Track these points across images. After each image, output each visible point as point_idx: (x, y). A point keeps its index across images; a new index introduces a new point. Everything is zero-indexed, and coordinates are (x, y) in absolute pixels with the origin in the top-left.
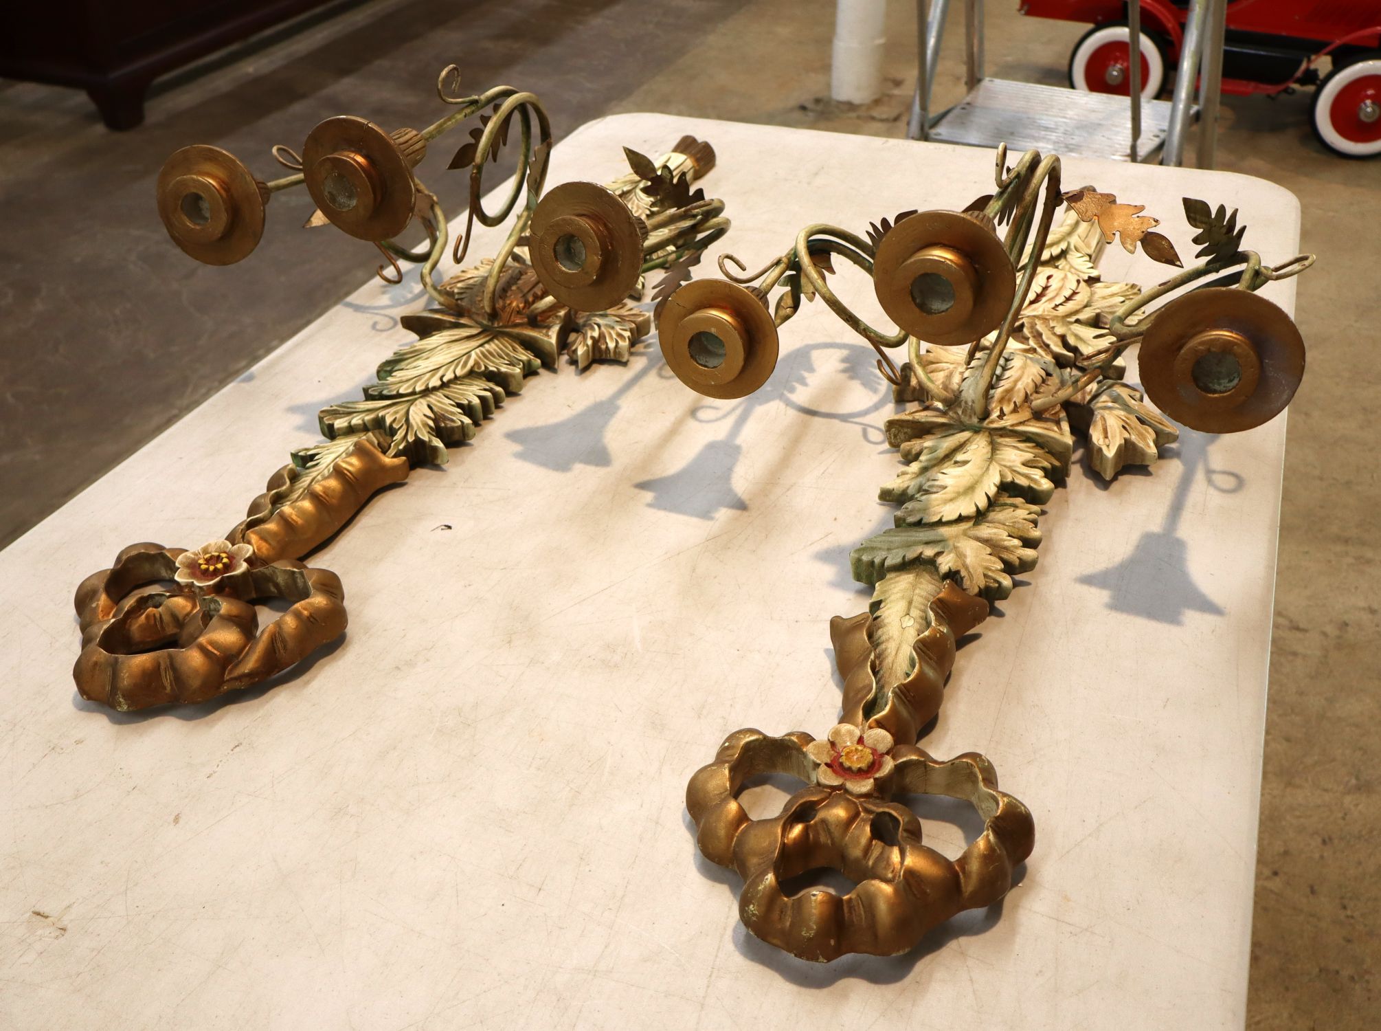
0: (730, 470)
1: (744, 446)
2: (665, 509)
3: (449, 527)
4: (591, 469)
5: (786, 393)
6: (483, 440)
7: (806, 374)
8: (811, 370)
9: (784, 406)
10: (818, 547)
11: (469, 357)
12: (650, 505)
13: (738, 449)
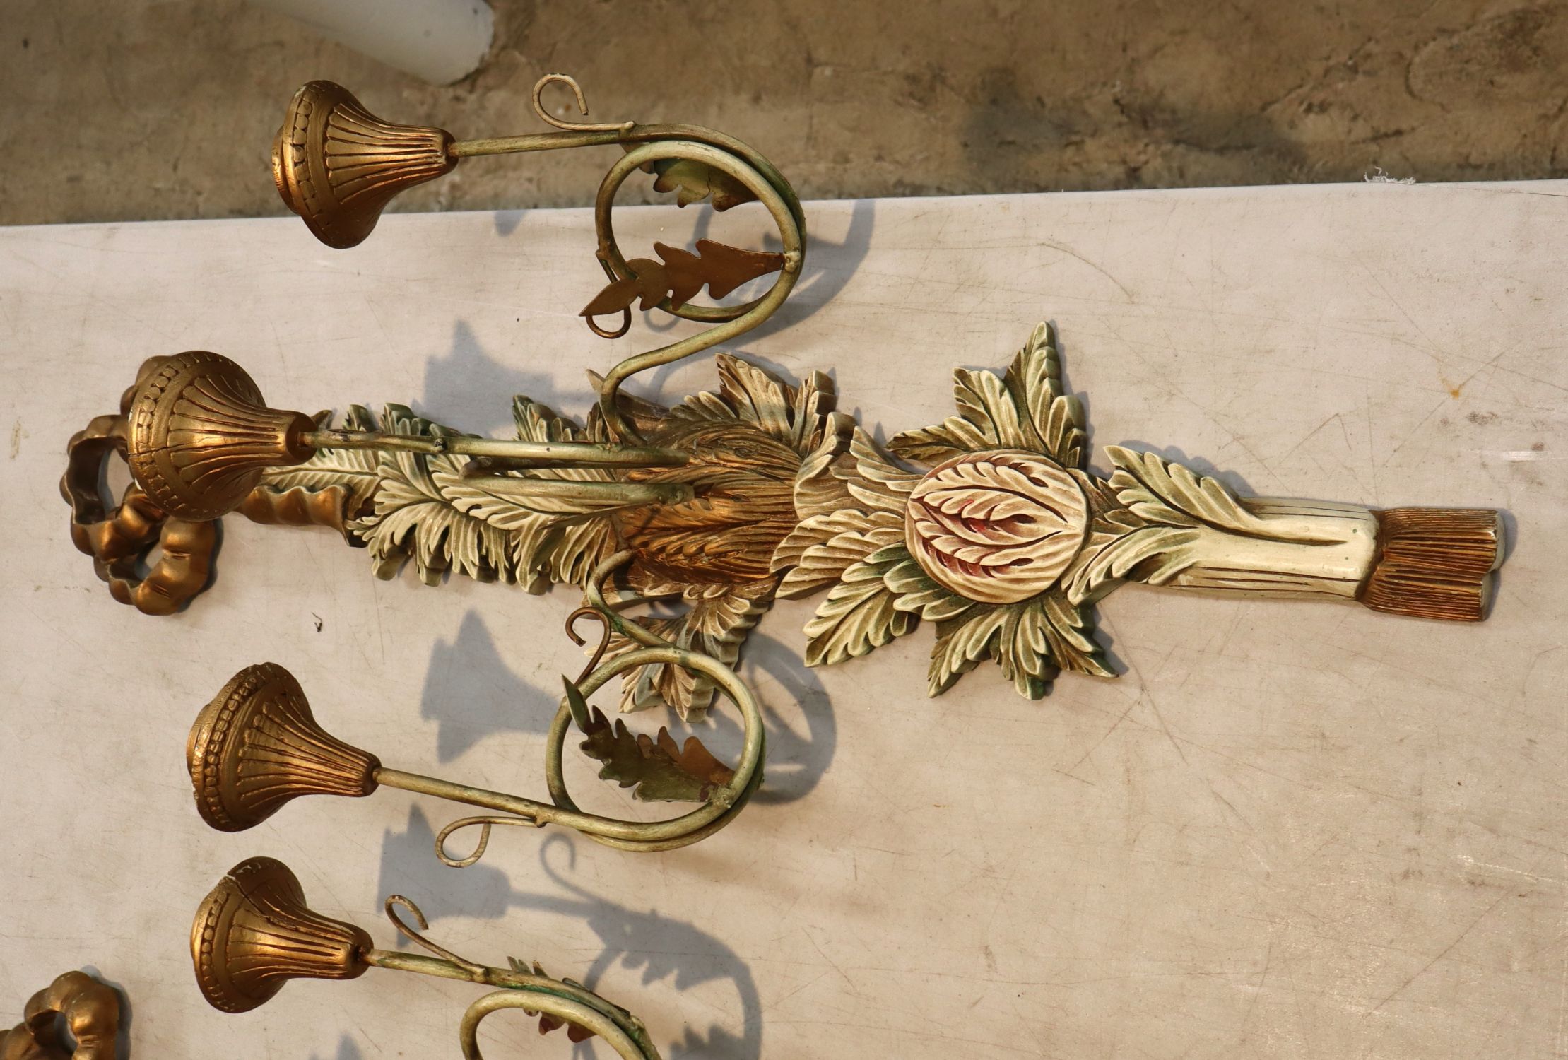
0: (461, 912)
1: (505, 920)
2: (385, 852)
3: (319, 629)
4: (433, 742)
5: (624, 955)
6: (457, 591)
7: (671, 978)
8: (682, 984)
9: (592, 958)
10: (358, 1037)
11: (525, 515)
12: (388, 833)
13: (500, 912)
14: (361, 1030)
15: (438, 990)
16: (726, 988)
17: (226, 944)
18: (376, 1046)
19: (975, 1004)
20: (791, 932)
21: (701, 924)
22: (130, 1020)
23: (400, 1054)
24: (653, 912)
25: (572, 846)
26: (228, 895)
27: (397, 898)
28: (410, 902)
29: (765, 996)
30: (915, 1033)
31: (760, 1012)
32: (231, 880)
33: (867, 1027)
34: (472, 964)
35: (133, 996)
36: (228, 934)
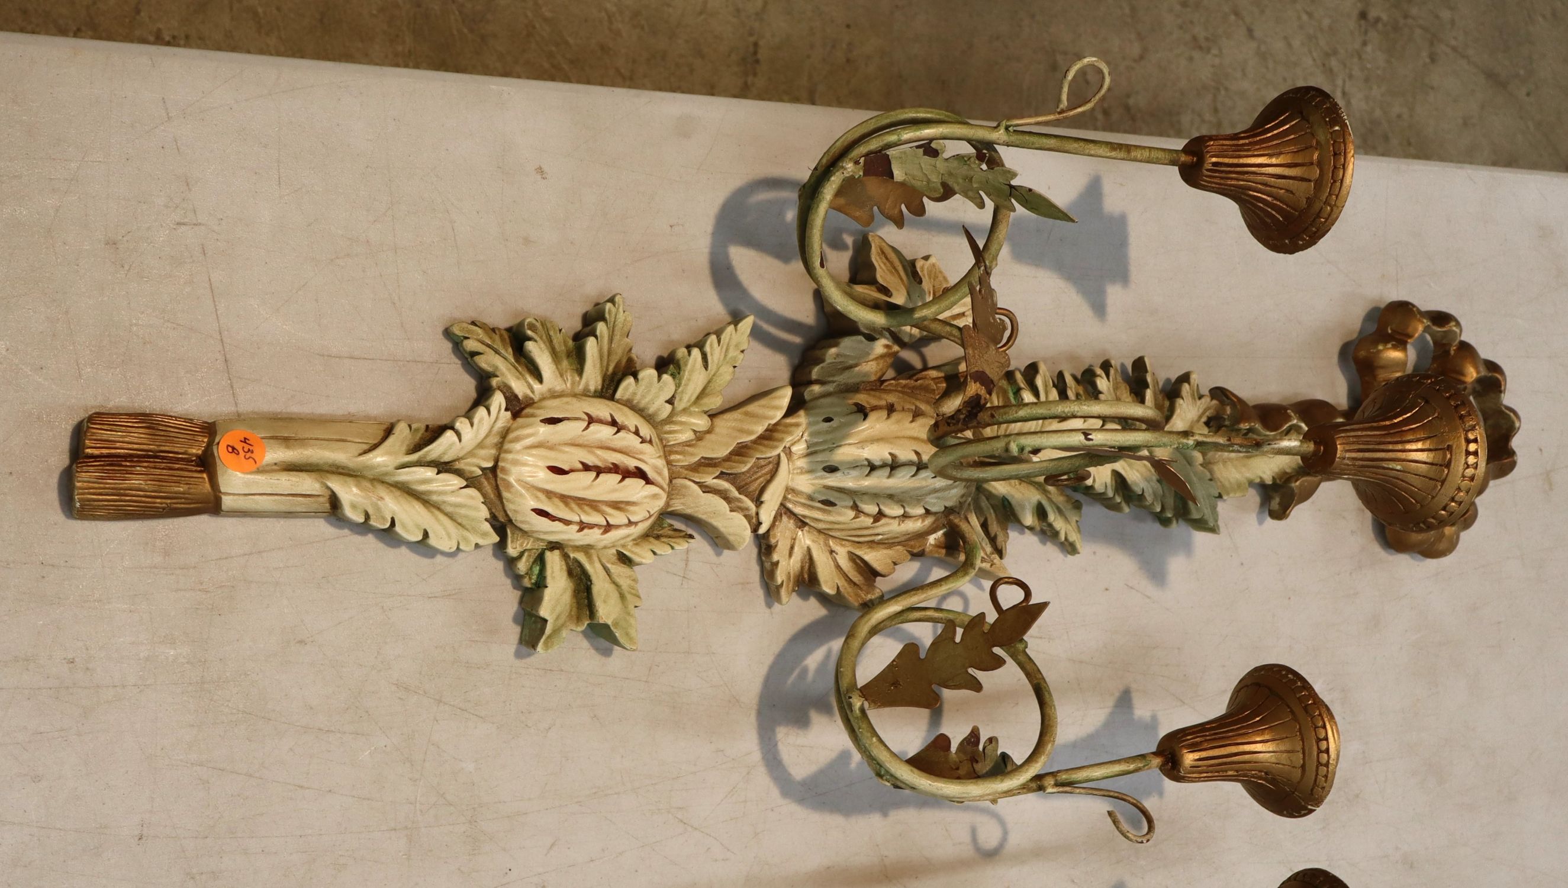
14: (1149, 597)
15: (1081, 662)
16: (800, 768)
17: (1303, 749)
18: (1132, 588)
19: (553, 845)
20: (746, 847)
21: (836, 820)
22: (1373, 524)
23: (1107, 589)
24: (885, 815)
25: (978, 849)
26: (1312, 794)
27: (1145, 842)
28: (1131, 840)
29: (762, 778)
30: (606, 795)
31: (763, 758)
32: (1312, 805)
33: (655, 784)
34: (1058, 792)
35: (1377, 548)
36: (1304, 759)
